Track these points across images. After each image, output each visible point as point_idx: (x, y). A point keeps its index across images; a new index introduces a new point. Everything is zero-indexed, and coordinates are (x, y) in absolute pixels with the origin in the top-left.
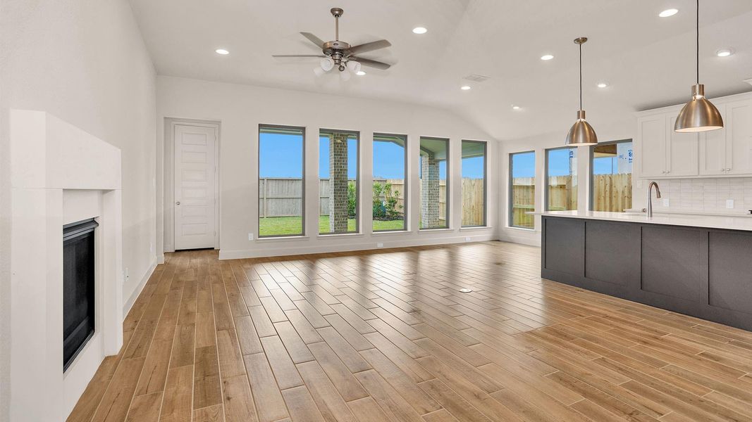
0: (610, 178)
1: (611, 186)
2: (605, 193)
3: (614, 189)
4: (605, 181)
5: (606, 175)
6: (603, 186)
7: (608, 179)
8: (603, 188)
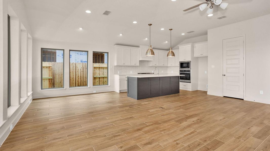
0: (75, 64)
1: (76, 67)
2: (73, 70)
3: (77, 69)
4: (73, 65)
5: (73, 63)
6: (72, 67)
7: (74, 65)
8: (72, 69)
